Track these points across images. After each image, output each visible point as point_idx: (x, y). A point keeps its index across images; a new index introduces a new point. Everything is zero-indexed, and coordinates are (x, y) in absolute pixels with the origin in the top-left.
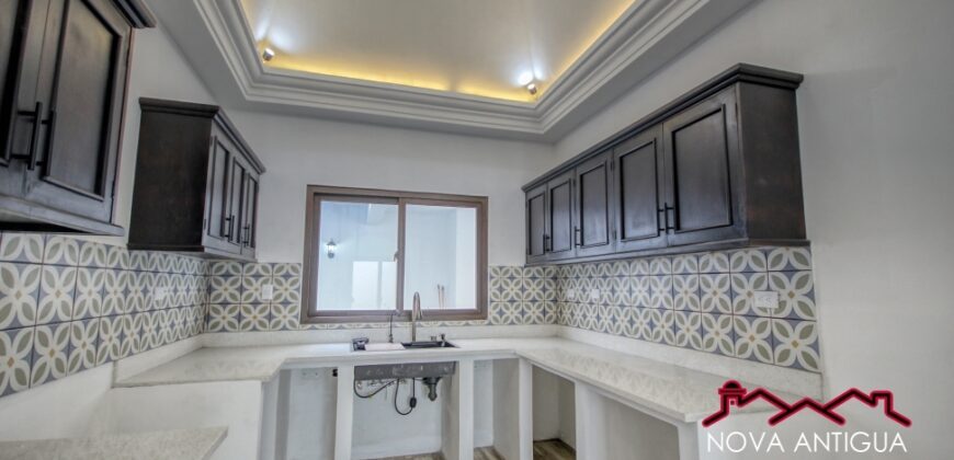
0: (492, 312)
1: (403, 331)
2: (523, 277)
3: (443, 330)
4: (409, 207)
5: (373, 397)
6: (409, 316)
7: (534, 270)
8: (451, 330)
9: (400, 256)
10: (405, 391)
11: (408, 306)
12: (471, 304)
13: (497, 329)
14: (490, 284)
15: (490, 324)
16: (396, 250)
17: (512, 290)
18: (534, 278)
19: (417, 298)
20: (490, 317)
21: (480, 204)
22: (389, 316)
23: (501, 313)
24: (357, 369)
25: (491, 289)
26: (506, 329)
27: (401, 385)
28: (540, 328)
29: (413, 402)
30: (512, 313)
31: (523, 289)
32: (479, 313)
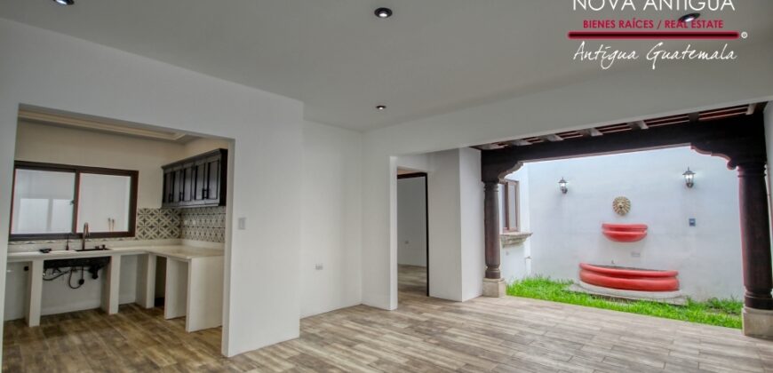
0: (138, 232)
1: (76, 244)
2: (159, 215)
3: (104, 243)
4: (82, 175)
5: (54, 280)
6: (80, 236)
7: (166, 211)
8: (110, 243)
9: (75, 202)
10: (76, 277)
11: (80, 230)
12: (125, 229)
13: (141, 241)
14: (137, 218)
15: (136, 239)
16: (72, 199)
17: (152, 221)
18: (166, 215)
19: (86, 227)
20: (137, 235)
21: (134, 175)
22: (66, 236)
23: (144, 233)
24: (45, 262)
25: (138, 220)
26: (147, 241)
27: (73, 274)
28: (169, 240)
29: (81, 282)
30: (151, 233)
31: (159, 221)
32: (130, 233)
